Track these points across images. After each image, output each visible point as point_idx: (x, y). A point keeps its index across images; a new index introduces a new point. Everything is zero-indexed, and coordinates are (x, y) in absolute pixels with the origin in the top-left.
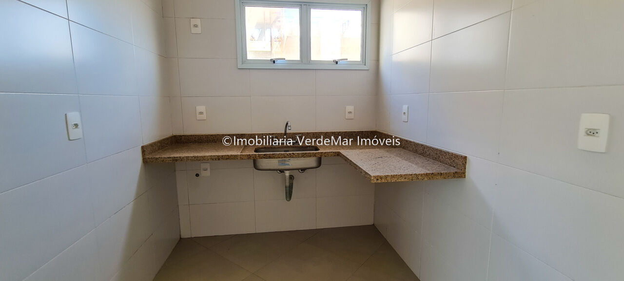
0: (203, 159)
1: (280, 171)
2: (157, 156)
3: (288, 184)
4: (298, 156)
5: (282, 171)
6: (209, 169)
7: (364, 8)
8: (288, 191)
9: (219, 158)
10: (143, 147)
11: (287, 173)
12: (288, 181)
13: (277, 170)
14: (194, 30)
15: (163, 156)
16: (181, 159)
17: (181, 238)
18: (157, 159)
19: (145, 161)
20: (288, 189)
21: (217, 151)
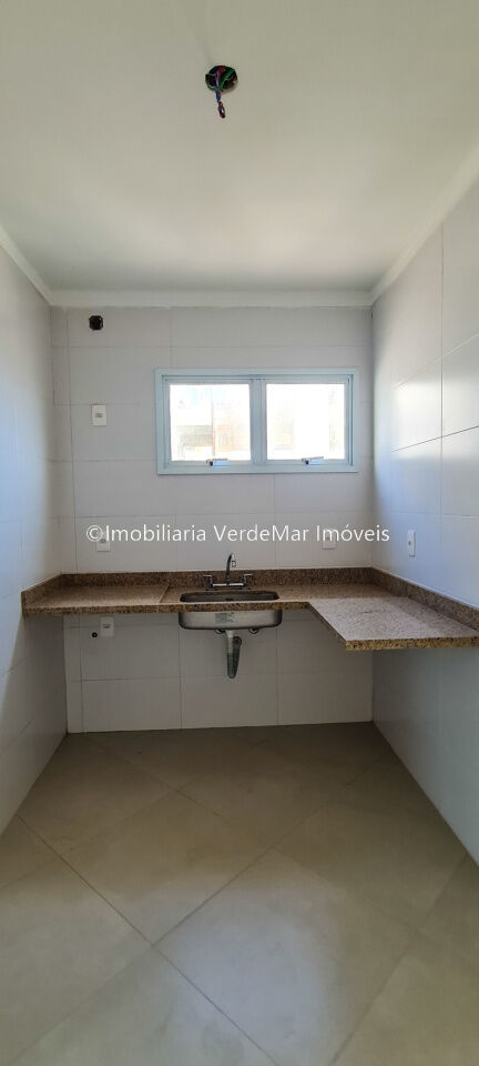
0: (106, 611)
1: (220, 630)
2: (42, 607)
3: (231, 651)
4: (245, 608)
5: (222, 630)
6: (112, 627)
7: (349, 381)
8: (231, 662)
9: (128, 610)
10: (23, 594)
11: (230, 634)
12: (230, 646)
13: (215, 629)
14: (96, 421)
15: (50, 607)
16: (75, 611)
17: (67, 734)
18: (42, 610)
19: (25, 614)
20: (231, 658)
21: (126, 598)
